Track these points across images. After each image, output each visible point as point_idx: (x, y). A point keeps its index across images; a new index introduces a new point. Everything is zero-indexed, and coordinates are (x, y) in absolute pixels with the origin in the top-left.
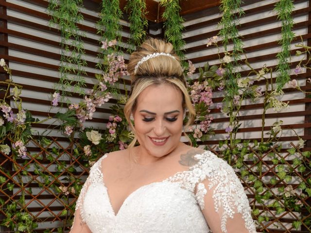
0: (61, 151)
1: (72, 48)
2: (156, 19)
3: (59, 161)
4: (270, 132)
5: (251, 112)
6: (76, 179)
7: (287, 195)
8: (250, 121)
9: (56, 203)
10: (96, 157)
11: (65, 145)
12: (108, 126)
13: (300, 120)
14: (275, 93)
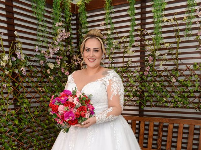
0: (38, 72)
1: (42, 26)
2: (75, 12)
3: (38, 76)
4: (126, 64)
5: (117, 55)
6: (45, 84)
7: (134, 90)
8: (117, 59)
9: (37, 95)
10: (52, 75)
11: (39, 69)
12: (57, 61)
13: (138, 59)
14: (129, 48)
